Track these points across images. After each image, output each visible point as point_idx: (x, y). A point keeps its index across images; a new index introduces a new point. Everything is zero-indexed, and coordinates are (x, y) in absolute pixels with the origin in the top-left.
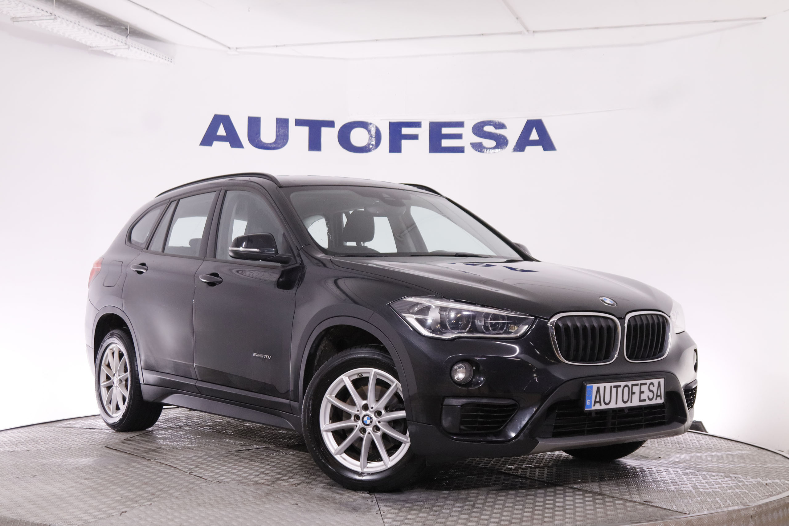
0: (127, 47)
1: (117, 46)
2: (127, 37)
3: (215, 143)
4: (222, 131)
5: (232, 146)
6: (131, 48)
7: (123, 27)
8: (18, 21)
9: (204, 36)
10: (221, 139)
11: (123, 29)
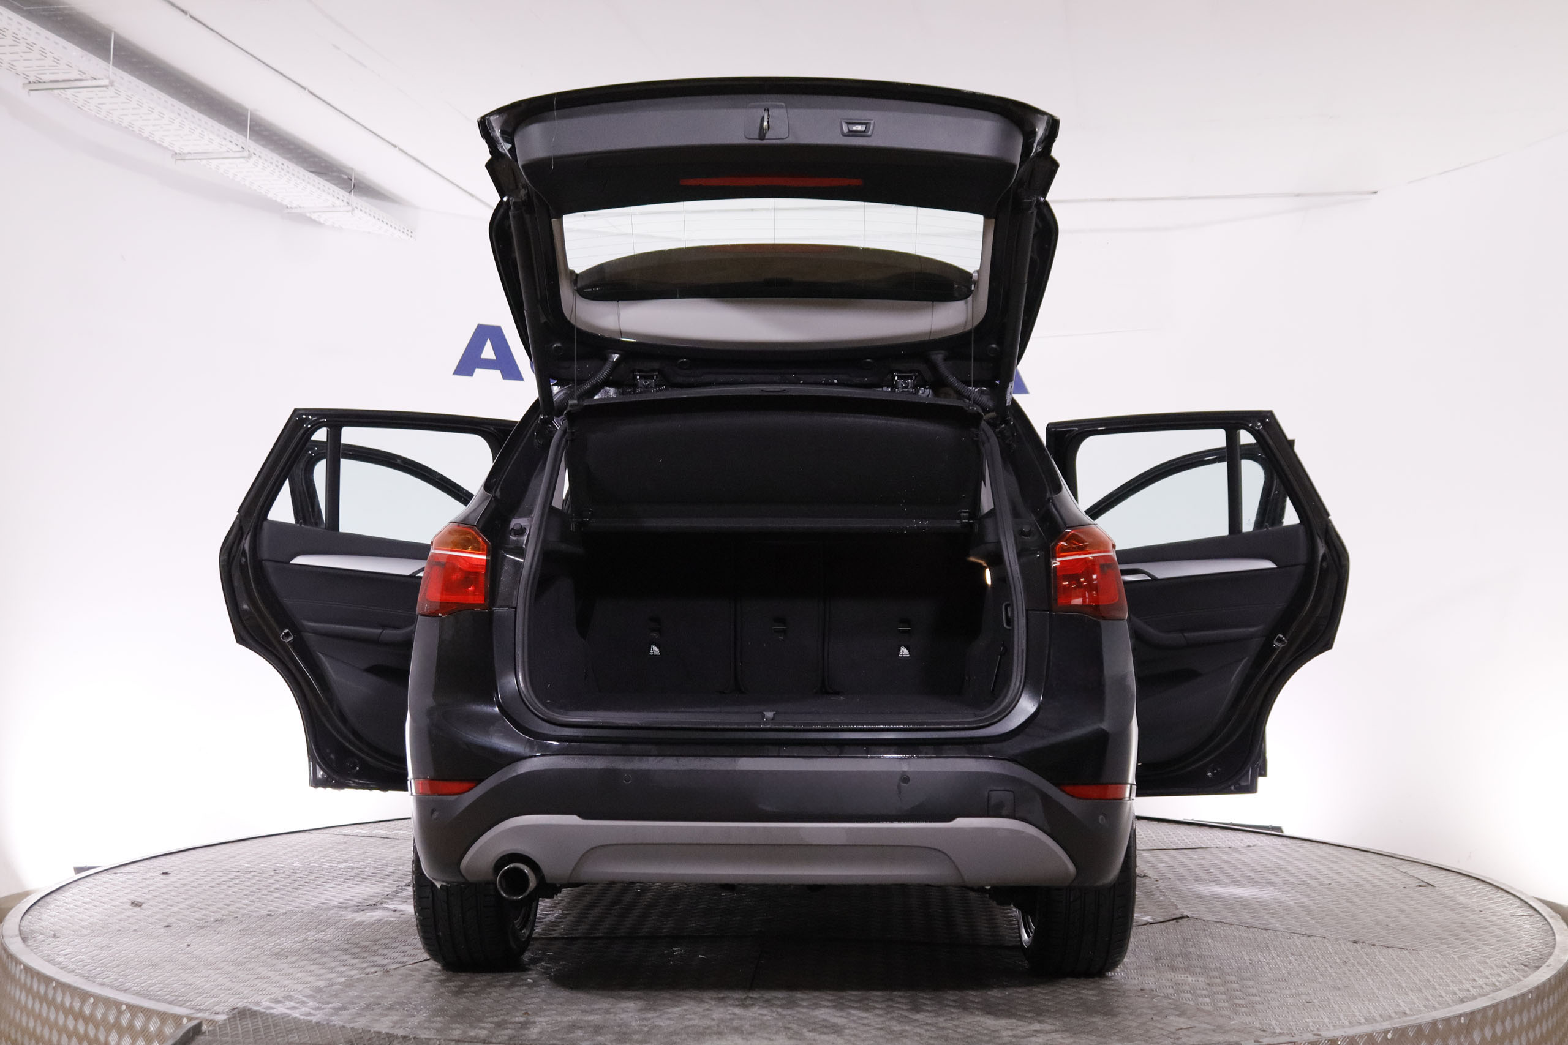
0: (350, 208)
1: (334, 206)
2: (350, 192)
3: (478, 371)
4: (488, 353)
5: (506, 376)
6: (356, 210)
7: (345, 177)
8: (184, 160)
9: (472, 196)
10: (488, 364)
11: (344, 179)
